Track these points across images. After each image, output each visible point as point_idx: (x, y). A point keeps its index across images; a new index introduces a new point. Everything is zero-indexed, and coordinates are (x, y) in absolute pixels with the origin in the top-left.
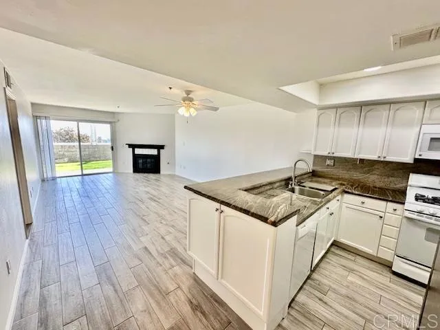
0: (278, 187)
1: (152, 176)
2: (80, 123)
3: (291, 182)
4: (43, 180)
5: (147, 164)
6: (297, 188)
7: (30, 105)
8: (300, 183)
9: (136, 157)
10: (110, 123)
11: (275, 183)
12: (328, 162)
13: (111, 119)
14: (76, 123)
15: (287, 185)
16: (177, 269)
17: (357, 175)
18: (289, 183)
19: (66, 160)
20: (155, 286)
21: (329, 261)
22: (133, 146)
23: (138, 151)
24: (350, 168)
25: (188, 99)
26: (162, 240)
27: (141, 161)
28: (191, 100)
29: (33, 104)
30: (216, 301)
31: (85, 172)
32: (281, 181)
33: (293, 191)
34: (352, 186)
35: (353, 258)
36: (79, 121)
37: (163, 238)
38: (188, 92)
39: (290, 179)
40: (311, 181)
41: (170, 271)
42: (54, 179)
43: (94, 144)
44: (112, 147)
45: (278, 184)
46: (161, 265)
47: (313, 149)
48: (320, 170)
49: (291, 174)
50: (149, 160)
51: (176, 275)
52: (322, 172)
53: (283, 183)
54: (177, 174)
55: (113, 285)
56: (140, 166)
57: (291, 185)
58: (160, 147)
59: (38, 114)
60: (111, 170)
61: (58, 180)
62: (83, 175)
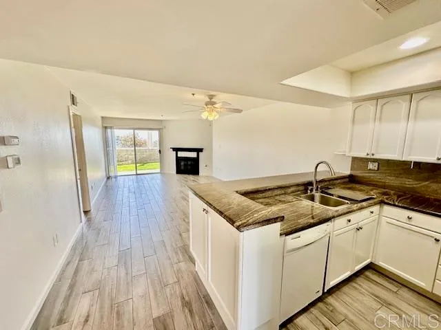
0: (292, 192)
1: (191, 177)
2: (136, 131)
3: (310, 188)
4: (108, 178)
5: (188, 166)
6: (318, 195)
7: (100, 119)
8: (324, 190)
9: (178, 160)
10: (159, 129)
11: (288, 187)
12: (371, 166)
13: (159, 126)
14: (132, 131)
15: (305, 191)
16: (183, 265)
17: (409, 183)
18: (308, 189)
19: (130, 162)
20: (158, 276)
21: (358, 287)
22: (176, 150)
23: (181, 154)
24: (400, 174)
25: (211, 103)
26: (178, 236)
27: (182, 163)
28: (213, 104)
29: (102, 117)
30: (207, 302)
31: (139, 172)
32: (298, 185)
33: (312, 198)
34: (399, 197)
35: (395, 289)
36: (134, 129)
37: (180, 235)
38: (211, 97)
39: (310, 184)
40: (344, 188)
41: (175, 266)
42: (116, 177)
43: (150, 148)
44: (160, 151)
45: (292, 189)
46: (170, 259)
47: (347, 150)
48: (360, 175)
49: (311, 179)
50: (189, 163)
51: (179, 270)
52: (363, 177)
53: (302, 188)
54: (214, 175)
55: (126, 269)
56: (182, 168)
57: (311, 190)
58: (199, 151)
59: (106, 125)
60: (158, 170)
61: (119, 178)
62: (137, 174)
